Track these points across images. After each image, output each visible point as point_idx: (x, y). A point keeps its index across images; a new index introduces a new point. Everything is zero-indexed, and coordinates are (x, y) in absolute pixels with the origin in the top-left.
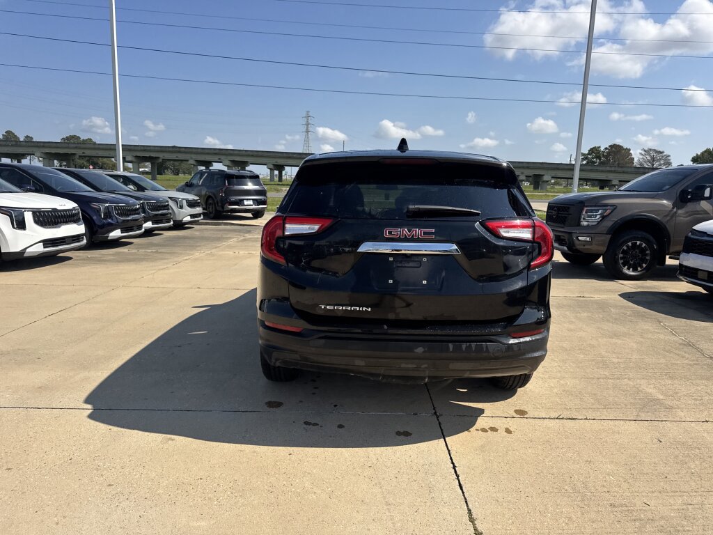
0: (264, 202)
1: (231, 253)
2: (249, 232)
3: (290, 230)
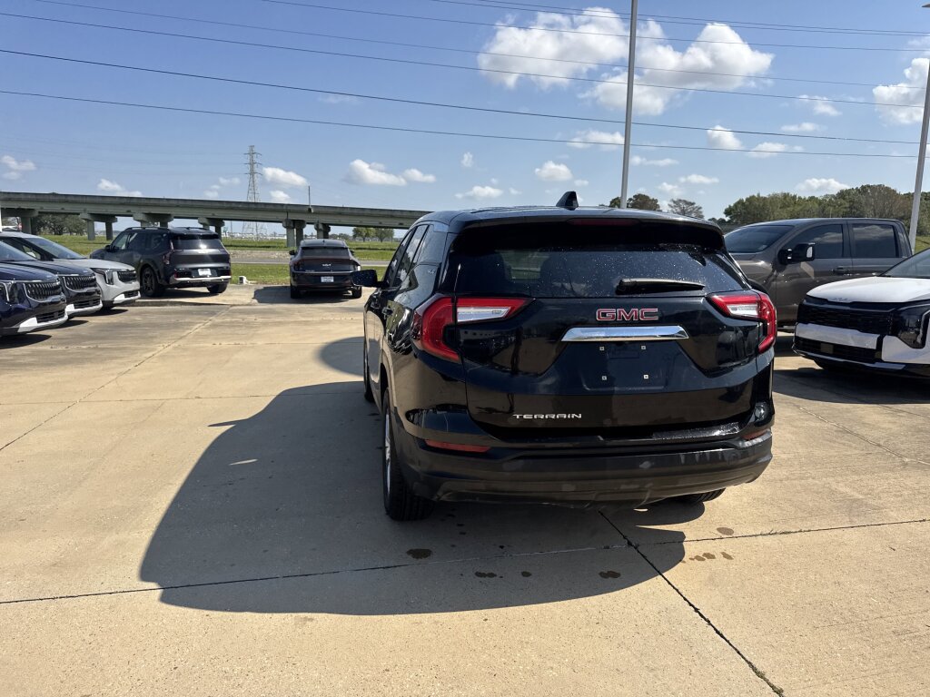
0: (227, 272)
1: (210, 345)
2: (213, 314)
3: (466, 316)
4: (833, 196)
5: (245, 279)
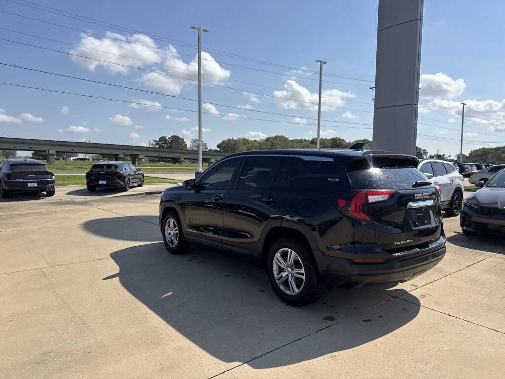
3: (371, 199)
4: (264, 140)
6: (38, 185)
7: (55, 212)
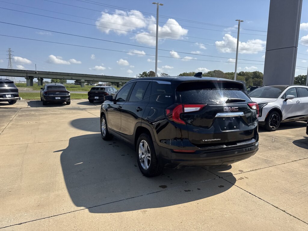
1: (26, 123)
3: (187, 110)
4: (206, 73)
5: (21, 98)
6: (61, 98)
7: (64, 114)
